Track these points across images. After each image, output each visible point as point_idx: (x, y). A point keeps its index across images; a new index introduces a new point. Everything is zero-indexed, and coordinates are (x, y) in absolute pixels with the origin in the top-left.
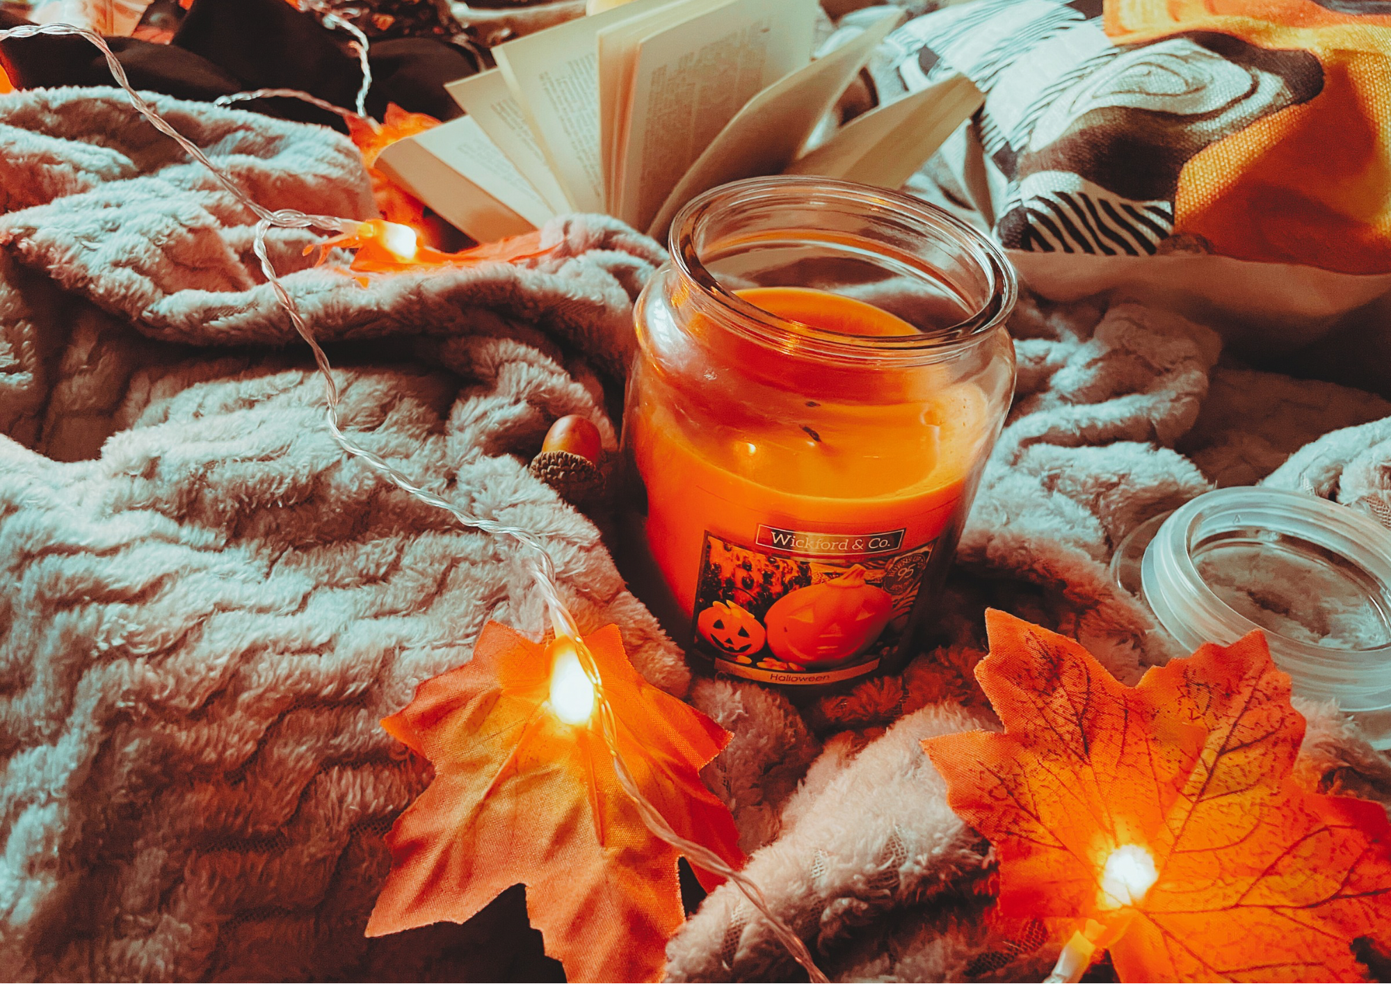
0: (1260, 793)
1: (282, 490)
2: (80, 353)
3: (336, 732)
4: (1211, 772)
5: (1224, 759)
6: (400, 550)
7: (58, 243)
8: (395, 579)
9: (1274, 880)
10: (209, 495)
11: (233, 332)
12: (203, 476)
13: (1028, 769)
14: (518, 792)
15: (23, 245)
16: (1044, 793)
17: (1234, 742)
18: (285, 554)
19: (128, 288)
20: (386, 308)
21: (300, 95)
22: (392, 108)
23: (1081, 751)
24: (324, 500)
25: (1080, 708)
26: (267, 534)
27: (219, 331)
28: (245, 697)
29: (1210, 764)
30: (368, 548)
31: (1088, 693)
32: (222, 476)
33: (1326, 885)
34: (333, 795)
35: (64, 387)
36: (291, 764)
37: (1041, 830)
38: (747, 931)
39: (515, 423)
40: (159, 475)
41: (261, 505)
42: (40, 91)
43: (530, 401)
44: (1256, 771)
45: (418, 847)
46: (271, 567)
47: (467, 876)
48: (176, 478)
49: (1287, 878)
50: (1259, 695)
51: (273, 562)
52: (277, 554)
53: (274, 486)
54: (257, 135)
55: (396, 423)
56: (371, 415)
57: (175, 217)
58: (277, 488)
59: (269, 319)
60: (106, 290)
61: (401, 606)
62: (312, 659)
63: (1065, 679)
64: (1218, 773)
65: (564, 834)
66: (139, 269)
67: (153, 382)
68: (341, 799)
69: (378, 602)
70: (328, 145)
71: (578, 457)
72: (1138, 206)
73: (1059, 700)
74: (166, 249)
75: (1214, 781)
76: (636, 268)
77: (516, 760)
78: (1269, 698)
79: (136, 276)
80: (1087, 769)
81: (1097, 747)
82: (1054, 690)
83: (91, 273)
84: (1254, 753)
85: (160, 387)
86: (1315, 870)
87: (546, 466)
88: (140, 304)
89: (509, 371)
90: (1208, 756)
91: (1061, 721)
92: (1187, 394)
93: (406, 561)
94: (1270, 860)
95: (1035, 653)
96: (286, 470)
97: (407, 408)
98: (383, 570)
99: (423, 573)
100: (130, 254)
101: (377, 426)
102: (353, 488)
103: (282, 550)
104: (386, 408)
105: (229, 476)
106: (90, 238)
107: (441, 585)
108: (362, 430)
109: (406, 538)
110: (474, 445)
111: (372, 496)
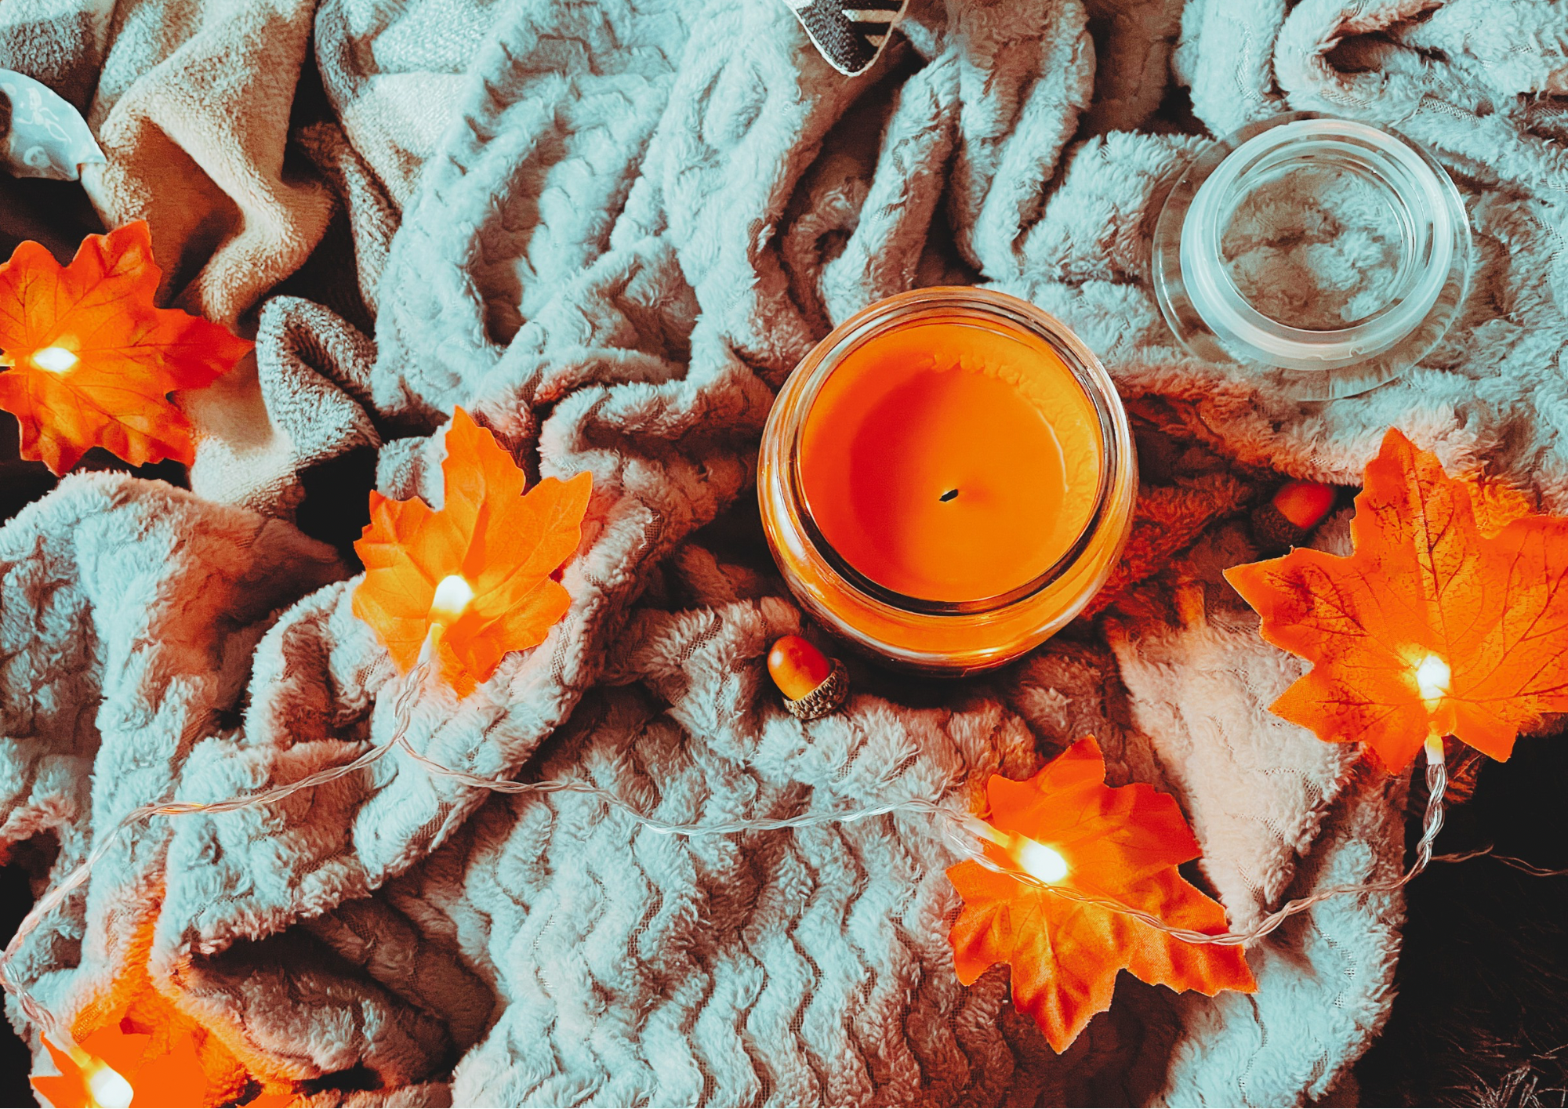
0: (1470, 564)
1: (696, 915)
2: (351, 942)
3: (936, 1004)
4: (1433, 571)
5: (1435, 556)
6: (798, 858)
7: (228, 919)
8: (823, 878)
9: (1510, 613)
10: (659, 965)
12: (641, 963)
13: (1344, 678)
14: (1068, 934)
16: (1364, 685)
17: (1433, 538)
18: (745, 937)
23: (1359, 631)
24: (722, 887)
25: (1338, 603)
26: (720, 942)
28: (882, 1053)
29: (1429, 566)
30: (782, 882)
31: (1334, 587)
32: (651, 948)
33: (1539, 592)
34: (974, 1030)
35: (380, 971)
36: (939, 1046)
37: (1378, 707)
38: (1266, 892)
39: (744, 696)
40: (613, 989)
41: (695, 934)
43: (736, 668)
44: (1459, 549)
45: (1040, 998)
46: (750, 955)
47: (1084, 989)
48: (628, 980)
49: (1517, 608)
50: (1424, 485)
51: (745, 950)
52: (741, 943)
53: (688, 918)
55: (660, 772)
56: (643, 787)
58: (692, 915)
60: (322, 906)
61: (851, 890)
62: (877, 992)
63: (1313, 589)
64: (1439, 569)
65: (1120, 930)
66: (313, 866)
68: (978, 1025)
69: (837, 905)
71: (824, 686)
73: (1322, 608)
74: (290, 824)
75: (1439, 576)
77: (1051, 923)
78: (1432, 484)
79: (322, 873)
80: (1370, 639)
81: (1365, 619)
82: (1313, 602)
83: (288, 905)
84: (1449, 536)
85: (436, 898)
86: (1527, 588)
87: (812, 709)
88: (359, 886)
89: (693, 664)
90: (1424, 559)
91: (1333, 621)
92: (1078, 39)
93: (815, 862)
94: (1501, 607)
95: (1284, 589)
96: (679, 902)
97: (647, 750)
98: (810, 882)
99: (836, 860)
100: (286, 864)
101: (656, 790)
102: (729, 862)
103: (740, 937)
104: (640, 770)
105: (655, 945)
106: (230, 883)
107: (852, 851)
108: (654, 806)
109: (791, 846)
110: (740, 740)
111: (743, 851)
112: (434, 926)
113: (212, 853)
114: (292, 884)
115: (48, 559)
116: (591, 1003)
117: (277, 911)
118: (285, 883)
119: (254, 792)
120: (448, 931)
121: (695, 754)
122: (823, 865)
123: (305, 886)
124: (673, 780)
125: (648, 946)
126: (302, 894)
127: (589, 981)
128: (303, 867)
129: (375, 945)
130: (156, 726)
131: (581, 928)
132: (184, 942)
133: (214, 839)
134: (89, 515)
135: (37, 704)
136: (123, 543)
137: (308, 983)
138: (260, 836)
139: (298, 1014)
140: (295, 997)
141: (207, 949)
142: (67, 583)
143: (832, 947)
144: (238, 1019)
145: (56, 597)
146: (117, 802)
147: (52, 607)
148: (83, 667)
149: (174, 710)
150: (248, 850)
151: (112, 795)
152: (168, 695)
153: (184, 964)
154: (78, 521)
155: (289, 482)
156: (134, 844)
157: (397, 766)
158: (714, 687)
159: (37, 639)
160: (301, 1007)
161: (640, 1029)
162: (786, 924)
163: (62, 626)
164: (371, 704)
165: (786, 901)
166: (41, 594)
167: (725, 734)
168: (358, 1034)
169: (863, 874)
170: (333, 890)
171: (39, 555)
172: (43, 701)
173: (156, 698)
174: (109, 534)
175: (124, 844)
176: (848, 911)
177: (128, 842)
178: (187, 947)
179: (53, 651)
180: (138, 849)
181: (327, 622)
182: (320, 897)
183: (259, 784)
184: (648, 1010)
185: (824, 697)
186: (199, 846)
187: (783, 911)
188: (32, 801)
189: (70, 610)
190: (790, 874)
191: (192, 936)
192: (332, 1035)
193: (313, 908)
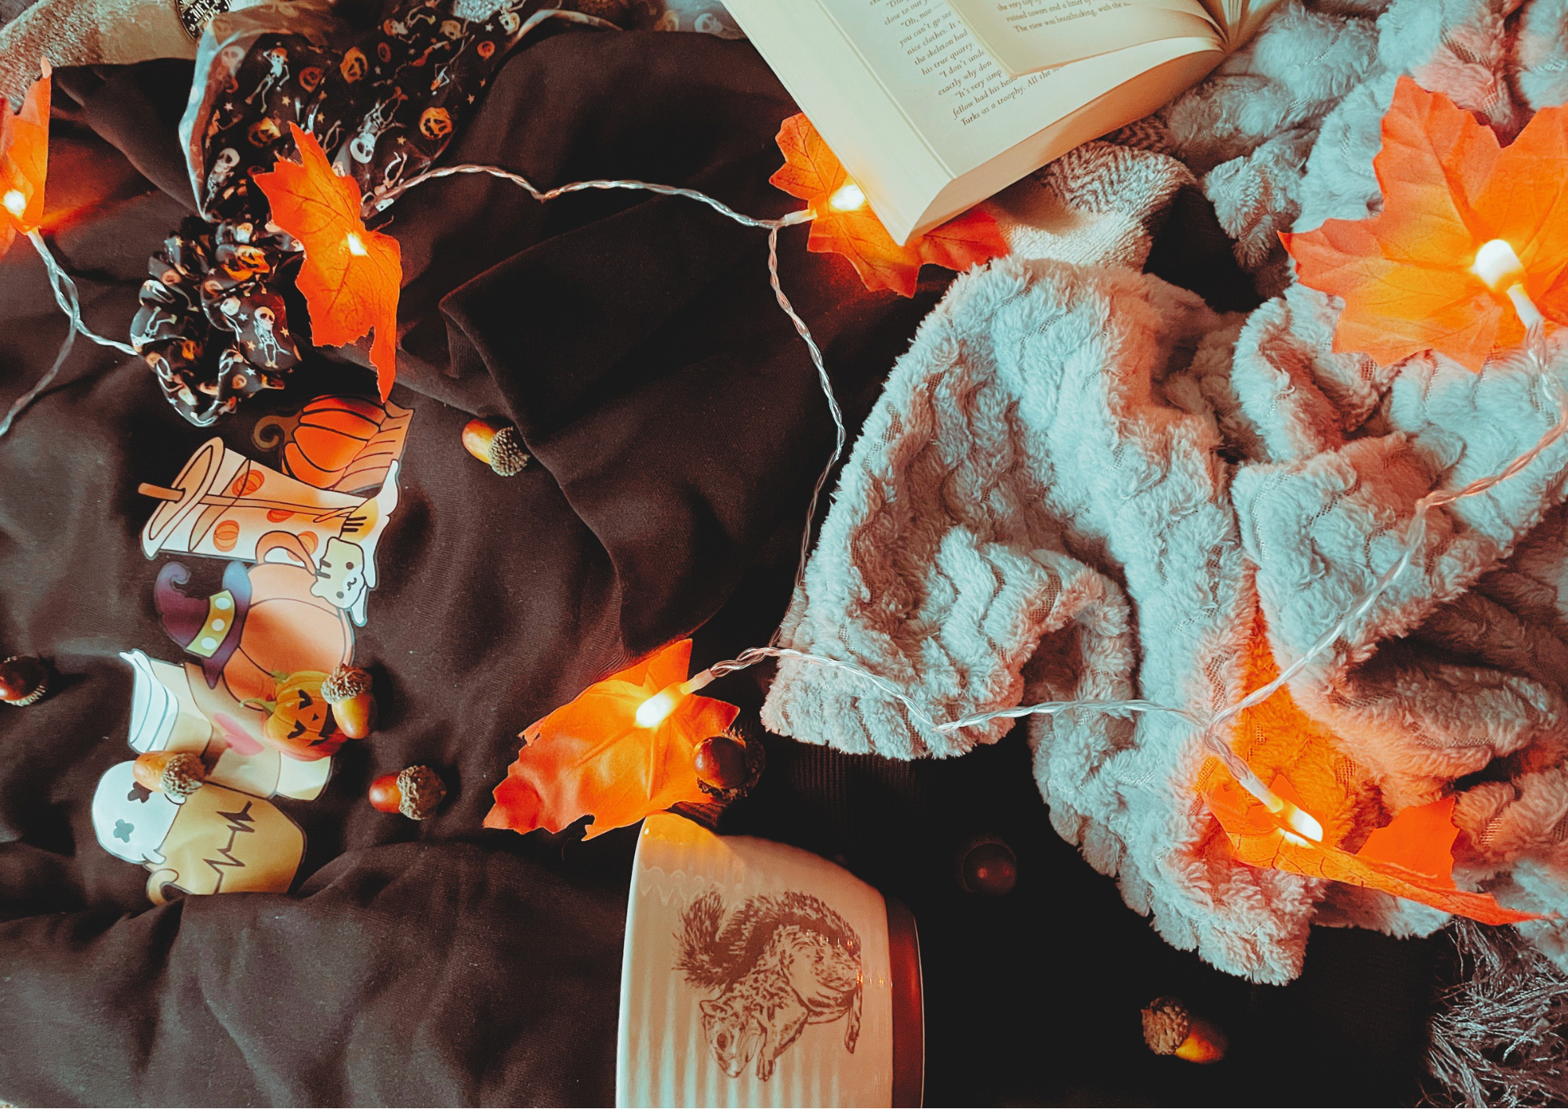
60: (1465, 585)
88: (1494, 556)
112: (1534, 598)
113: (1322, 565)
114: (1429, 570)
117: (1419, 602)
118: (1422, 570)
119: (1347, 493)
120: (1545, 600)
126: (1440, 576)
128: (1434, 553)
129: (1489, 628)
130: (1177, 477)
132: (1338, 653)
133: (1314, 552)
134: (1008, 302)
135: (991, 511)
136: (1053, 319)
137: (1453, 674)
138: (1380, 531)
139: (1463, 703)
141: (1362, 656)
142: (984, 384)
145: (981, 400)
146: (1173, 556)
147: (978, 410)
148: (1016, 466)
149: (1187, 455)
150: (1367, 549)
151: (1163, 552)
152: (1175, 442)
153: (1341, 676)
154: (993, 314)
155: (1140, 233)
156: (1214, 588)
157: (1460, 438)
160: (1462, 697)
163: (993, 428)
164: (1385, 395)
166: (968, 399)
170: (1472, 567)
171: (961, 360)
172: (997, 506)
173: (1165, 449)
174: (1036, 313)
175: (1200, 589)
177: (1206, 588)
178: (1343, 658)
179: (993, 456)
180: (1220, 592)
181: (1289, 333)
182: (1458, 576)
183: (1352, 482)
186: (1305, 562)
188: (1066, 585)
189: (997, 410)
191: (1342, 647)
192: (1506, 715)
193: (1453, 589)
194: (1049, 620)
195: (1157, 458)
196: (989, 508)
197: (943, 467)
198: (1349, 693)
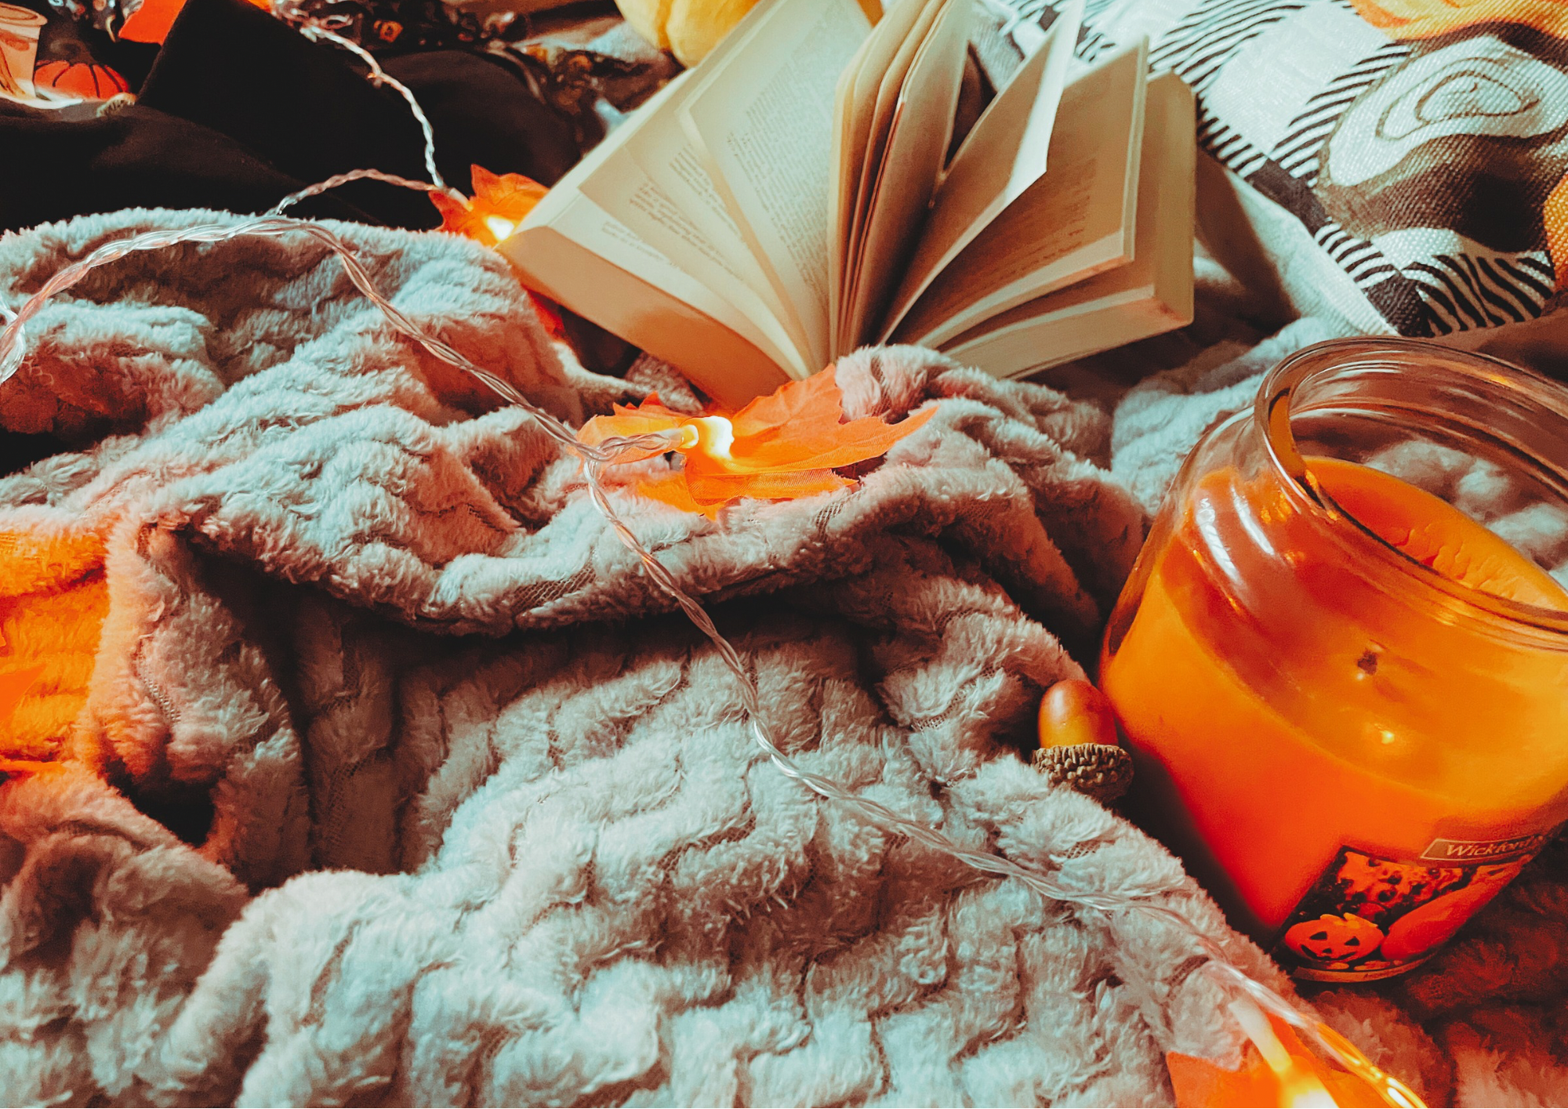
1: (777, 881)
2: (329, 673)
7: (263, 519)
8: (963, 982)
10: (685, 909)
11: (562, 619)
12: (666, 886)
15: (211, 527)
18: (810, 975)
19: (392, 574)
20: (783, 563)
21: (371, 174)
22: (477, 172)
24: (830, 881)
26: (774, 951)
27: (540, 619)
30: (908, 941)
32: (692, 877)
35: (325, 728)
39: (997, 703)
40: (605, 892)
41: (757, 908)
42: (45, 228)
46: (802, 1003)
48: (633, 895)
51: (800, 991)
52: (799, 977)
53: (766, 877)
54: (364, 255)
55: (835, 724)
56: (805, 722)
57: (393, 440)
58: (771, 879)
59: (612, 594)
60: (361, 582)
61: (991, 1024)
66: (393, 541)
67: (442, 694)
70: (472, 263)
71: (1111, 748)
72: (1511, 258)
74: (410, 499)
76: (987, 419)
79: (395, 553)
83: (329, 555)
85: (459, 704)
87: (1073, 768)
88: (415, 596)
89: (963, 627)
93: (964, 951)
96: (770, 849)
97: (837, 696)
98: (943, 972)
99: (995, 966)
100: (373, 517)
101: (819, 735)
102: (864, 856)
103: (804, 970)
104: (815, 704)
105: (701, 875)
106: (297, 499)
107: (1023, 978)
108: (806, 748)
109: (943, 911)
110: (961, 747)
111: (885, 859)
112: (423, 740)
113: (308, 469)
114: (359, 539)
115: (388, 269)
116: (568, 883)
117: (314, 550)
118: (351, 532)
119: (404, 450)
120: (428, 760)
121: (885, 741)
122: (975, 962)
123: (368, 549)
124: (844, 741)
125: (694, 869)
126: (358, 552)
127: (586, 859)
128: (384, 534)
129: (348, 699)
131: (618, 805)
132: (197, 502)
135: (250, 351)
137: (253, 657)
138: (372, 482)
139: (215, 671)
140: (230, 654)
143: (929, 1068)
144: (156, 617)
150: (348, 483)
152: (387, 372)
154: (440, 257)
158: (965, 672)
159: (306, 313)
160: (223, 667)
161: (603, 964)
162: (875, 1003)
165: (896, 973)
167: (946, 731)
168: (248, 743)
169: (1020, 1015)
170: (389, 575)
173: (374, 366)
175: (224, 427)
176: (972, 1049)
177: (229, 429)
178: (195, 509)
182: (370, 569)
183: (415, 449)
184: (629, 952)
185: (1101, 762)
186: (302, 457)
187: (882, 983)
190: (923, 941)
191: (212, 504)
192: (225, 715)
193: (351, 577)
194: (123, 360)
195: (361, 360)
196: (252, 348)
197: (270, 295)
198: (158, 543)
